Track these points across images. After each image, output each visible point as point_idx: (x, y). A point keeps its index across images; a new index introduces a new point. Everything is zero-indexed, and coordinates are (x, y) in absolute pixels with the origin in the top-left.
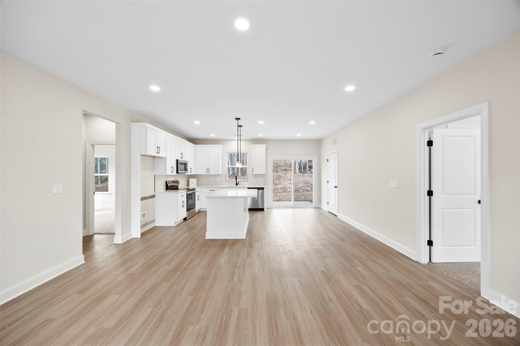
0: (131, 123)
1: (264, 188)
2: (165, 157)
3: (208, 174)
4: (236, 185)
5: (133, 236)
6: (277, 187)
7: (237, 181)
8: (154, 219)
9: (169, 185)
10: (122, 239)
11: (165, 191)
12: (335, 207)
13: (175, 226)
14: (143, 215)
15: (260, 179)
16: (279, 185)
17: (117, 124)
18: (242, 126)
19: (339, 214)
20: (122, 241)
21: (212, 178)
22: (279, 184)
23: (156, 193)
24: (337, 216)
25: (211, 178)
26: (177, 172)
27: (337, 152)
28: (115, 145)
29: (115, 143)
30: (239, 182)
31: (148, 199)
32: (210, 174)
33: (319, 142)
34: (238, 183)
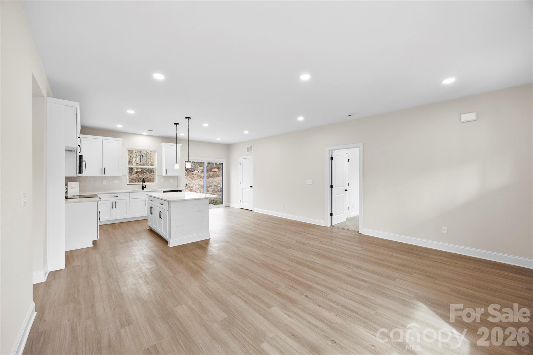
0: (48, 98)
1: (180, 190)
3: (102, 175)
4: (143, 189)
7: (143, 184)
12: (250, 203)
15: (171, 181)
18: (178, 124)
19: (254, 208)
24: (252, 211)
27: (253, 158)
30: (146, 185)
32: (105, 175)
33: (228, 147)
34: (144, 186)
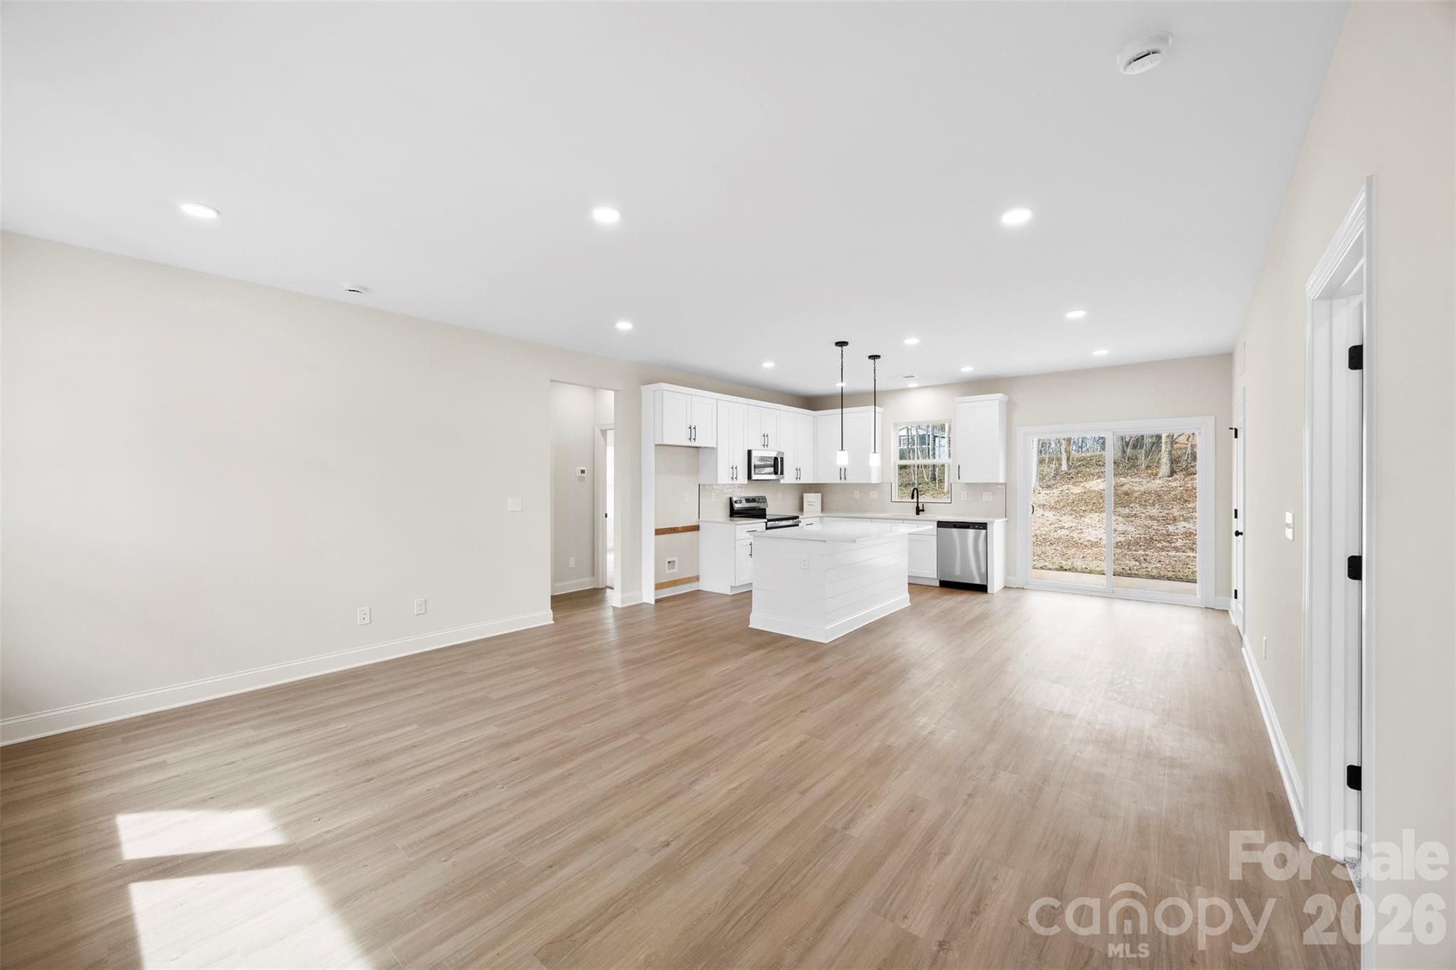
0: (642, 387)
1: (986, 524)
2: (715, 446)
3: (843, 484)
4: (918, 513)
5: (645, 601)
6: (1171, 528)
7: (917, 503)
8: (699, 576)
9: (737, 506)
10: (623, 600)
11: (729, 518)
13: (731, 594)
14: (669, 562)
15: (987, 497)
16: (1184, 524)
17: (616, 391)
18: (878, 357)
19: (1244, 635)
20: (622, 602)
21: (858, 492)
22: (1185, 520)
23: (702, 521)
25: (855, 492)
26: (749, 477)
28: (613, 431)
29: (613, 427)
30: (925, 504)
31: (681, 532)
32: (847, 482)
34: (921, 508)
